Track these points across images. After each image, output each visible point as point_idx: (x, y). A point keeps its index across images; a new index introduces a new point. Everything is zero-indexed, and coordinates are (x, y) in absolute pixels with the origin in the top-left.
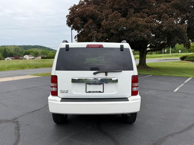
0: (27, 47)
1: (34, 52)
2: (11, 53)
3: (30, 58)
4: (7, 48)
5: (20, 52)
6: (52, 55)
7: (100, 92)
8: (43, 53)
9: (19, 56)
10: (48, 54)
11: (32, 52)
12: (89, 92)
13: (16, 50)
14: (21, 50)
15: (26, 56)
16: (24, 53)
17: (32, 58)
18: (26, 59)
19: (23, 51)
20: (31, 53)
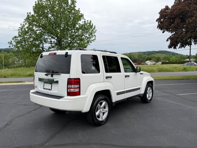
0: (151, 53)
1: (156, 57)
2: (135, 59)
3: (152, 63)
4: (132, 55)
5: (143, 58)
6: (175, 60)
7: (49, 89)
8: (165, 58)
9: (142, 61)
10: (171, 59)
11: (154, 57)
12: (45, 89)
13: (140, 56)
14: (144, 56)
15: (148, 61)
16: (146, 58)
17: (153, 63)
18: (147, 64)
19: (145, 57)
20: (153, 59)
